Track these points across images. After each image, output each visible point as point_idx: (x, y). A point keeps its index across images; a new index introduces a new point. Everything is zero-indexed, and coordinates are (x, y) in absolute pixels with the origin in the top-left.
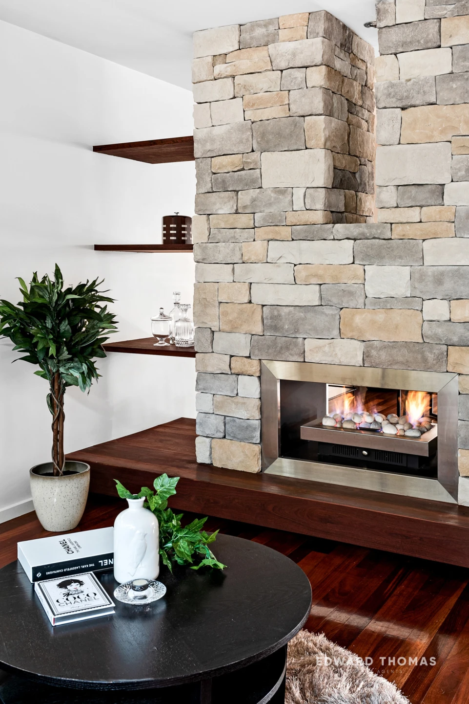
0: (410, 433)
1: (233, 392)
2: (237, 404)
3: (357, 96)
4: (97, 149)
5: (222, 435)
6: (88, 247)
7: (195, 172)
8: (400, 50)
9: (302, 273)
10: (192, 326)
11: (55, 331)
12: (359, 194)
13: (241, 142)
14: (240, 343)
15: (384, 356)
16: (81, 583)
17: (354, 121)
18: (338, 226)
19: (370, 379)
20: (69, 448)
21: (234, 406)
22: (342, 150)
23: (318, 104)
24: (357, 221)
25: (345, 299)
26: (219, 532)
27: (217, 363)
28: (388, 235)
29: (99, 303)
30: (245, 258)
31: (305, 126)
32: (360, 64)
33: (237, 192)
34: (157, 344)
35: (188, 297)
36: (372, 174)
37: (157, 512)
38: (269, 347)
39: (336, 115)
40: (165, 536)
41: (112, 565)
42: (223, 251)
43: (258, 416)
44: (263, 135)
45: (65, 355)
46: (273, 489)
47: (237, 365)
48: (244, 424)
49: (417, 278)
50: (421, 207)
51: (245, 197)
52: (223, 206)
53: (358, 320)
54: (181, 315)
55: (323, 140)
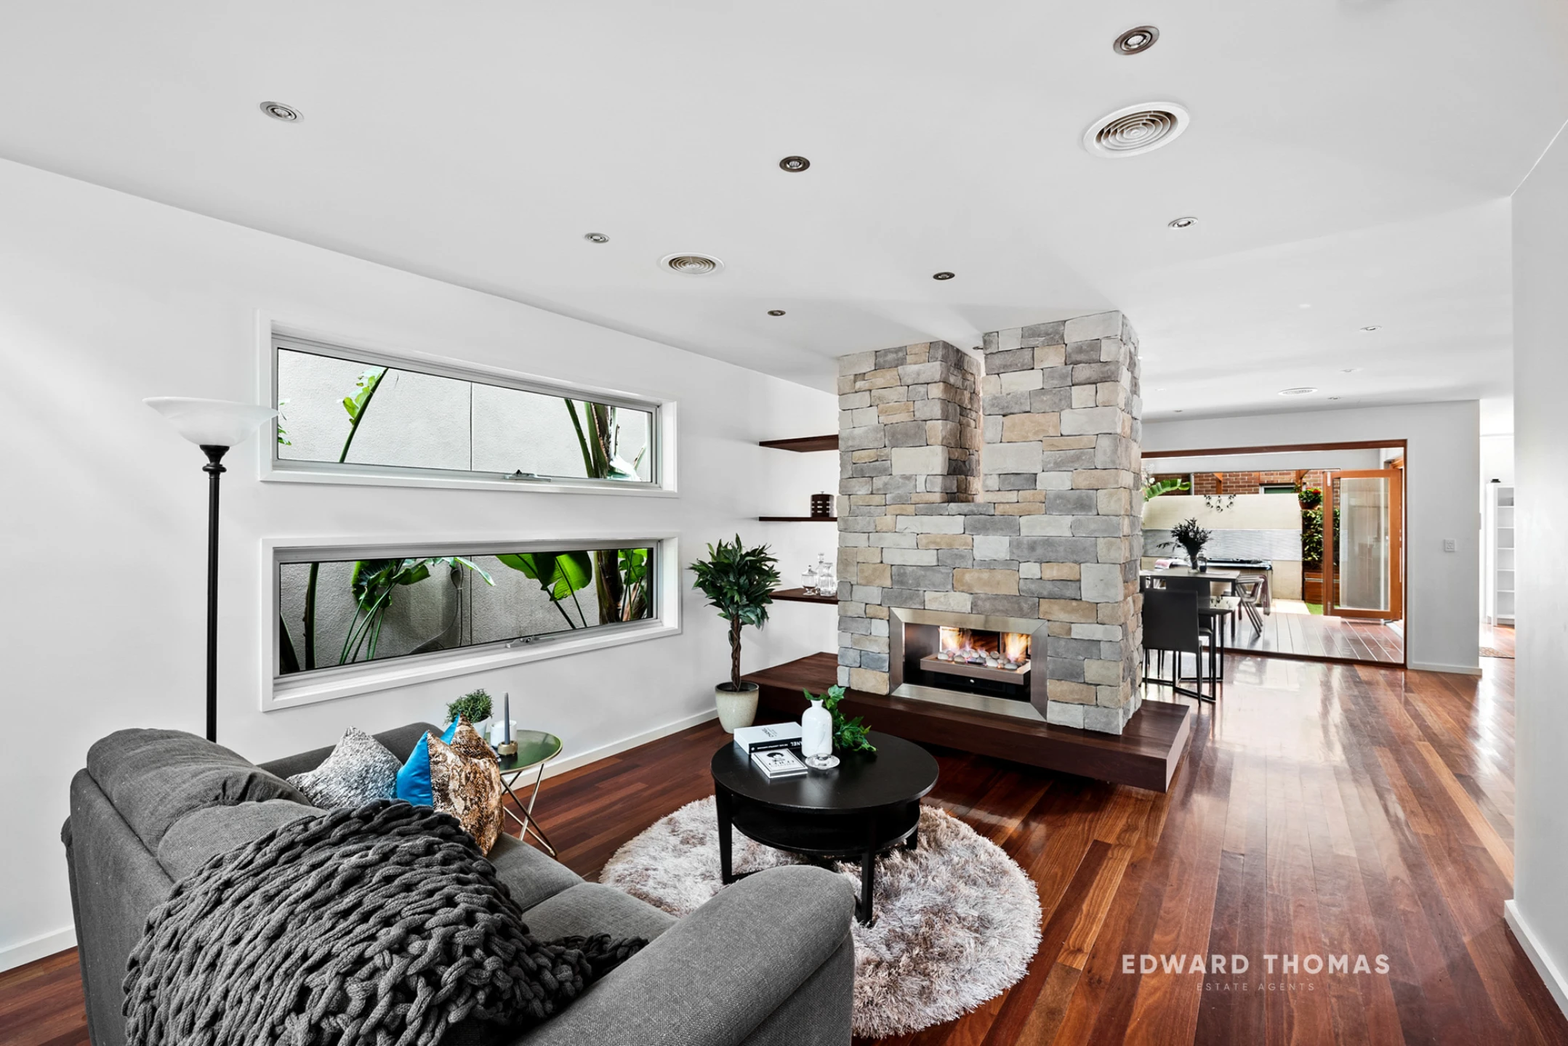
0: (1008, 666)
1: (867, 631)
2: (870, 641)
3: (967, 401)
4: (762, 444)
5: (858, 665)
6: (755, 519)
7: (839, 462)
8: (1002, 371)
9: (923, 540)
10: (835, 579)
11: (737, 583)
12: (968, 478)
13: (876, 440)
14: (874, 594)
15: (988, 605)
16: (782, 755)
17: (964, 421)
18: (952, 504)
19: (976, 623)
20: (744, 671)
21: (868, 642)
22: (955, 444)
23: (937, 410)
24: (967, 501)
25: (957, 561)
26: (870, 729)
27: (855, 609)
28: (992, 512)
29: (767, 563)
30: (878, 529)
31: (927, 427)
32: (969, 377)
33: (872, 478)
34: (805, 594)
35: (833, 557)
36: (978, 461)
37: (831, 710)
38: (896, 597)
39: (951, 418)
40: (836, 728)
41: (801, 746)
42: (861, 522)
43: (888, 651)
44: (893, 435)
45: (745, 601)
46: (900, 707)
47: (870, 611)
48: (876, 657)
49: (1015, 545)
50: (1018, 490)
51: (879, 482)
52: (861, 489)
53: (968, 577)
54: (825, 571)
55: (940, 439)
